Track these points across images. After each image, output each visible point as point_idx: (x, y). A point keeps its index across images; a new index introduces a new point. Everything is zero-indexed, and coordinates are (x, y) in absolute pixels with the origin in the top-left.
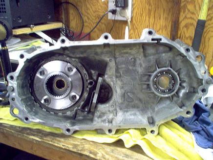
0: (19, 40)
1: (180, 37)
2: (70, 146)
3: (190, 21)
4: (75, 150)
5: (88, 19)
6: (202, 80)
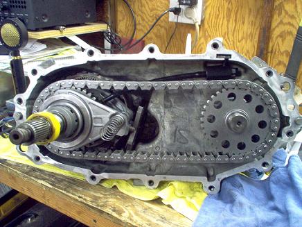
0: (44, 46)
1: (272, 52)
2: (88, 199)
3: (287, 28)
5: (143, 20)
6: (288, 118)
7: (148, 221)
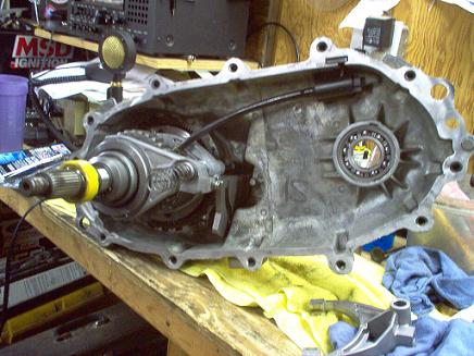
2: (162, 285)
4: (166, 295)
7: (235, 331)
